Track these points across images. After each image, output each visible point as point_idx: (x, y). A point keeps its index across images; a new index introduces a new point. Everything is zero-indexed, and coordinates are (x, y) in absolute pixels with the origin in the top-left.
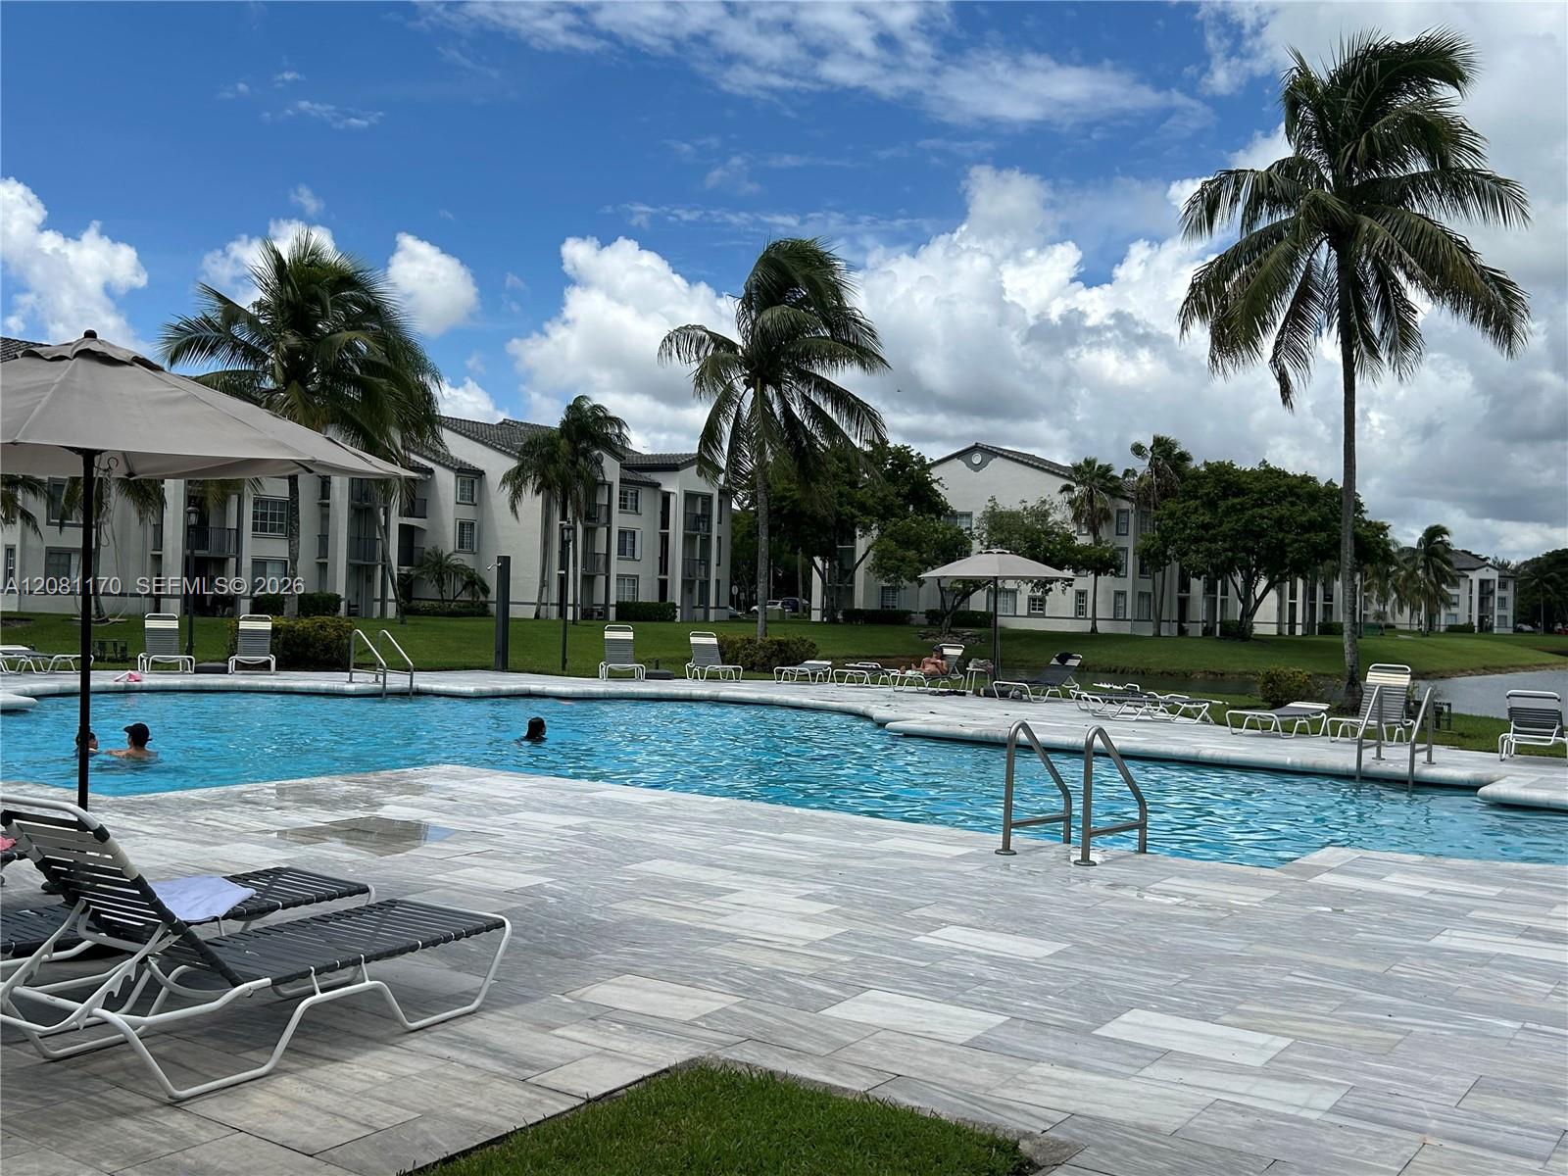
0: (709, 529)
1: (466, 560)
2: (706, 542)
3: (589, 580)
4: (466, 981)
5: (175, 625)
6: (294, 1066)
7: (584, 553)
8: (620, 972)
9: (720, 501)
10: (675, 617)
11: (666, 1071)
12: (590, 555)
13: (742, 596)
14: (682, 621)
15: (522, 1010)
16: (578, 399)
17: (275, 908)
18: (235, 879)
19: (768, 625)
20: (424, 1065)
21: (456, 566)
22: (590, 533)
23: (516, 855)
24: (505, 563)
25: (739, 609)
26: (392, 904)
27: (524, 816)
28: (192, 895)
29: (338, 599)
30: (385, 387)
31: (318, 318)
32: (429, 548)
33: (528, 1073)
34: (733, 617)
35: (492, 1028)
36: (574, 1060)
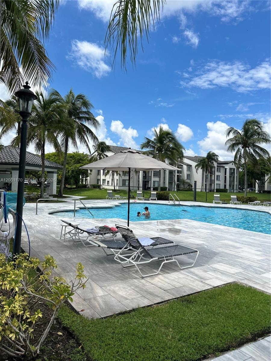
0: (234, 175)
1: (188, 181)
2: (234, 177)
3: (211, 185)
4: (191, 261)
5: (141, 192)
6: (161, 273)
7: (210, 180)
8: (219, 262)
9: (237, 170)
10: (227, 192)
11: (229, 283)
12: (211, 180)
13: (241, 188)
14: (229, 192)
15: (201, 267)
16: (210, 152)
17: (158, 244)
18: (151, 238)
19: (247, 194)
20: (183, 276)
21: (187, 182)
22: (211, 176)
23: (199, 237)
24: (196, 182)
25: (240, 190)
26: (177, 245)
27: (200, 230)
28: (145, 241)
29: (167, 188)
30: (175, 152)
31: (164, 141)
32: (182, 179)
33: (202, 280)
34: (239, 192)
35: (195, 270)
36: (211, 279)
